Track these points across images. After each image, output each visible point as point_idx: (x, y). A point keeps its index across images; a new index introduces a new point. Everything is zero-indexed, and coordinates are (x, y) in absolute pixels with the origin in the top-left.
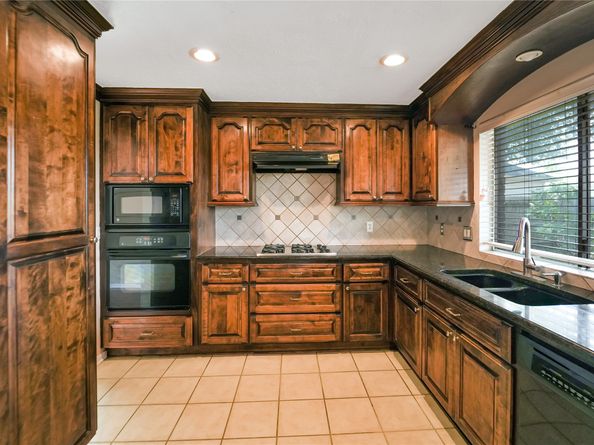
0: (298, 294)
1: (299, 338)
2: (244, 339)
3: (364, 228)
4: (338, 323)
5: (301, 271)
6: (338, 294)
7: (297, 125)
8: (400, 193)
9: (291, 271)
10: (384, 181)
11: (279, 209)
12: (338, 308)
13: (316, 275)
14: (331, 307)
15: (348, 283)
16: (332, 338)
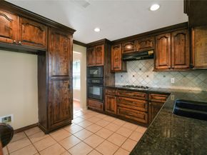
0: (132, 102)
1: (132, 118)
2: (115, 113)
3: (169, 81)
4: (146, 116)
5: (133, 94)
6: (146, 105)
7: (136, 43)
8: (184, 64)
9: (130, 94)
10: (175, 60)
11: (134, 73)
12: (146, 110)
13: (138, 96)
14: (144, 110)
15: (151, 101)
16: (144, 121)
